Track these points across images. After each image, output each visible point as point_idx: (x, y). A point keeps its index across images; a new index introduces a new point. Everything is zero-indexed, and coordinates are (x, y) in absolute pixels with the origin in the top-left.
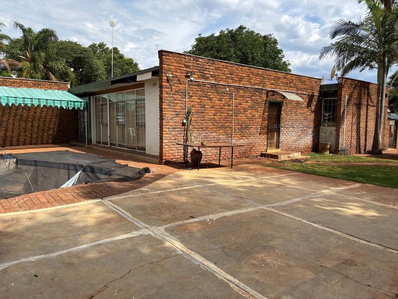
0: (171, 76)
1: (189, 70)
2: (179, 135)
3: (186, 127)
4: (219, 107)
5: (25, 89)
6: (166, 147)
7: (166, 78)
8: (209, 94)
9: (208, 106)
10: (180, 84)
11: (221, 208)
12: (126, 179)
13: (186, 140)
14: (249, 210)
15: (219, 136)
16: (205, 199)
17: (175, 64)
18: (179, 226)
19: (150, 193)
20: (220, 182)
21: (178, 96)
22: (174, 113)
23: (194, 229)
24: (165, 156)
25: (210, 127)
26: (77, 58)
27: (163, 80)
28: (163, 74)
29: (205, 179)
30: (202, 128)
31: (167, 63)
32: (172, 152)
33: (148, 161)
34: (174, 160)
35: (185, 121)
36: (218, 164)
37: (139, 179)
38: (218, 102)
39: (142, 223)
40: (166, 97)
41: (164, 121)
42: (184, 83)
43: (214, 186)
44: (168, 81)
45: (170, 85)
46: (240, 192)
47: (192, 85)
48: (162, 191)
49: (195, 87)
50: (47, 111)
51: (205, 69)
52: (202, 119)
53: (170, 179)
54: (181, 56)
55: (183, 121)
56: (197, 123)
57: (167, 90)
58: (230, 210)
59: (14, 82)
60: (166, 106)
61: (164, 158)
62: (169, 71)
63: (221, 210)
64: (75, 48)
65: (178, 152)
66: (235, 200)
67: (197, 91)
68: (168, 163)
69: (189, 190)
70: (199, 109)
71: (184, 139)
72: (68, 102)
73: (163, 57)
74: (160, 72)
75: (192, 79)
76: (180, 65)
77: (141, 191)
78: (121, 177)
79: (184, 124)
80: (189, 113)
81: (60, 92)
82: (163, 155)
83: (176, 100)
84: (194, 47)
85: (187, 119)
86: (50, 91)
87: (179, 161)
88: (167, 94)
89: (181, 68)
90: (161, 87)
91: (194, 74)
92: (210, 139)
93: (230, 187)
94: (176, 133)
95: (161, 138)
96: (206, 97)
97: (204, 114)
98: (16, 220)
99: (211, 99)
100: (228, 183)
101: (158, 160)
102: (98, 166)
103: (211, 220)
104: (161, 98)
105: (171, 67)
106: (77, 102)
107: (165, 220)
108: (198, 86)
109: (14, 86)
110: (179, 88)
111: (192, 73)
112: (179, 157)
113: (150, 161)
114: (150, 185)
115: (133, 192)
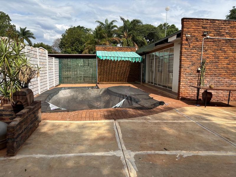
0: (190, 36)
1: (205, 30)
2: (194, 80)
3: (200, 73)
4: (233, 58)
5: (115, 52)
6: (183, 87)
7: (185, 38)
8: (223, 47)
9: (222, 58)
10: (198, 41)
11: (200, 146)
12: (142, 108)
13: (199, 84)
14: (227, 154)
15: (232, 82)
16: (190, 134)
17: (194, 27)
18: (149, 155)
19: (150, 121)
20: (215, 120)
21: (195, 50)
22: (190, 63)
23: (159, 162)
24: (182, 94)
25: (223, 74)
26: (150, 33)
27: (183, 40)
28: (184, 35)
29: (204, 116)
30: (215, 74)
31: (187, 27)
32: (188, 91)
33: (171, 96)
34: (189, 97)
35: (199, 69)
36: (227, 103)
37: (152, 109)
38: (232, 54)
39: (123, 146)
40: (185, 52)
41: (182, 69)
42: (201, 41)
43: (208, 124)
44: (187, 40)
45: (188, 43)
46: (231, 133)
47: (207, 41)
48: (160, 121)
49: (210, 43)
50: (125, 64)
51: (221, 28)
52: (215, 67)
53: (175, 112)
54: (199, 20)
55: (198, 69)
56: (211, 70)
57: (186, 46)
58: (207, 150)
59: (110, 49)
60: (184, 58)
61: (181, 95)
62: (189, 32)
63: (198, 148)
64: (149, 28)
65: (193, 92)
66: (219, 140)
67: (213, 46)
68: (184, 99)
69: (182, 124)
70: (214, 59)
71: (198, 82)
72: (132, 58)
73: (184, 23)
74: (182, 34)
75: (208, 37)
76: (198, 27)
77: (145, 118)
78: (140, 106)
79: (198, 71)
80: (203, 63)
81: (132, 52)
82: (180, 93)
83: (193, 53)
84: (228, 16)
85: (201, 67)
86: (126, 52)
87: (193, 98)
88: (185, 49)
89: (199, 30)
90: (182, 44)
91: (211, 33)
92: (222, 84)
93: (223, 126)
94: (192, 77)
95: (179, 81)
96: (221, 50)
97: (218, 64)
98: (59, 126)
99: (225, 52)
100: (224, 122)
101: (176, 96)
102: (134, 97)
103: (181, 156)
104: (181, 53)
105: (190, 30)
106: (137, 58)
107: (141, 147)
108: (213, 42)
109: (109, 51)
110: (196, 45)
111: (208, 33)
112: (193, 95)
113: (172, 97)
114: (156, 115)
115: (138, 119)
